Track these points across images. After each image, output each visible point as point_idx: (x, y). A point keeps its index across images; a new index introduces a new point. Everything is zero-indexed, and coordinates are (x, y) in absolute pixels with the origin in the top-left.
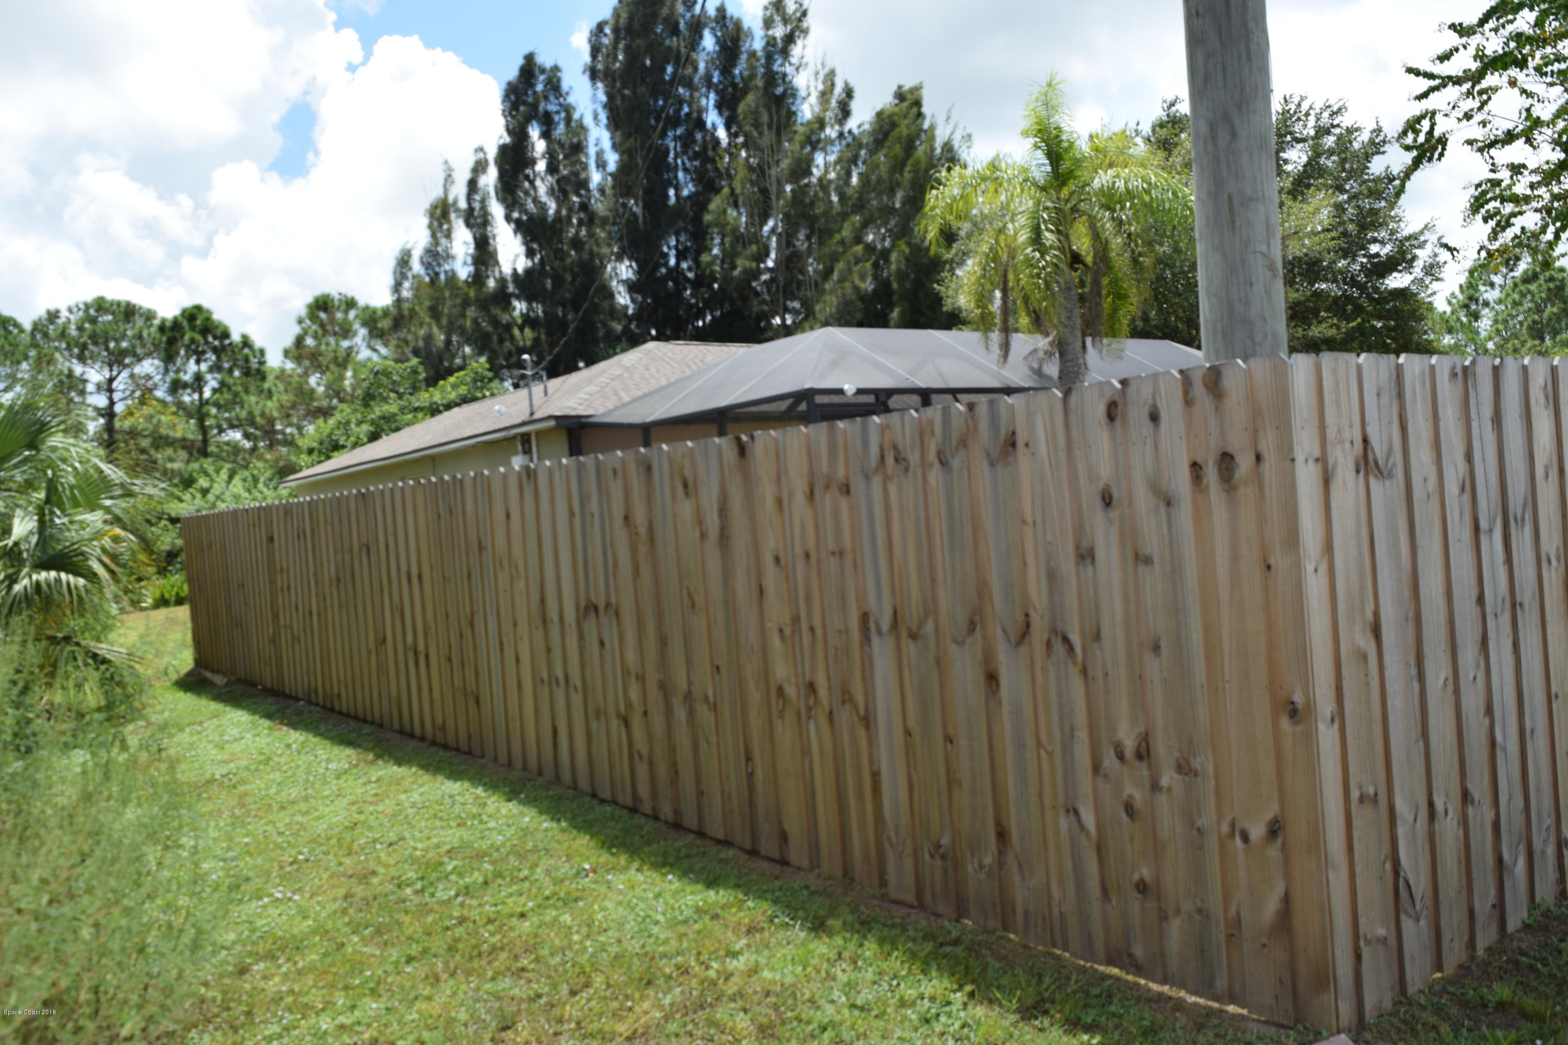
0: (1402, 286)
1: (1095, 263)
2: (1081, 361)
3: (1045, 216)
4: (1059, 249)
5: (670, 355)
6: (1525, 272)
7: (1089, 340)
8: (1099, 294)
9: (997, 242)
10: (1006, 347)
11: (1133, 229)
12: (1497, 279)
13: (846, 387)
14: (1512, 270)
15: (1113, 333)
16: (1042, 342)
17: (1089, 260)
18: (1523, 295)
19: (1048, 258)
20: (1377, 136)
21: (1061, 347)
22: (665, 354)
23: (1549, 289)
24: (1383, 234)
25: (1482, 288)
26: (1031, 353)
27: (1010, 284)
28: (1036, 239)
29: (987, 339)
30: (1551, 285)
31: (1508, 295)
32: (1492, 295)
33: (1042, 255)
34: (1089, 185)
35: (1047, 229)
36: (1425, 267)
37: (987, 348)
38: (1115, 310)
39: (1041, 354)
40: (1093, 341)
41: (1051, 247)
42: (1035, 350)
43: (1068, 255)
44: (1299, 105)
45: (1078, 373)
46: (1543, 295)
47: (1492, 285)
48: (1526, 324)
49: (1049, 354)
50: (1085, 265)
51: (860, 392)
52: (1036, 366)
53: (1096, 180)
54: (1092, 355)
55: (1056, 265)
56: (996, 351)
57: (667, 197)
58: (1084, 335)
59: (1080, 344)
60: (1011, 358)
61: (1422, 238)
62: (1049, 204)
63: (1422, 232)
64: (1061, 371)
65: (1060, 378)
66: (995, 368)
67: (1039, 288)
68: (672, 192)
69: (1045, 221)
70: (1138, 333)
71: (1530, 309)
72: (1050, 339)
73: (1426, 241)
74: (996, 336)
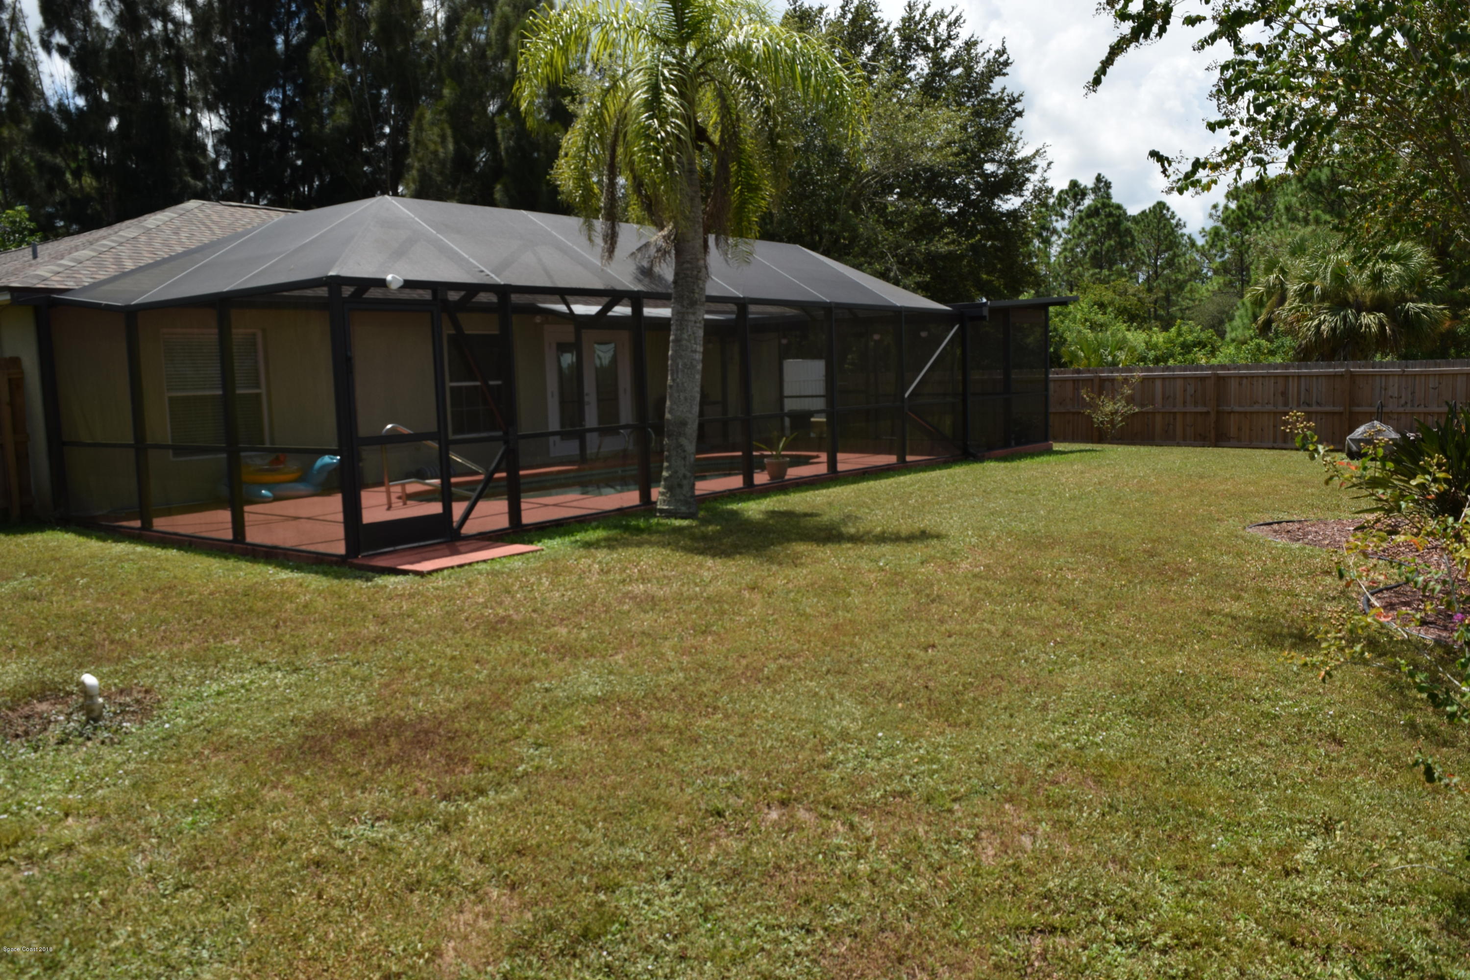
0: (1012, 208)
1: (722, 139)
2: (701, 262)
3: (666, 72)
4: (682, 118)
5: (215, 218)
6: (1089, 207)
7: (712, 238)
8: (727, 180)
9: (603, 104)
10: (611, 239)
11: (772, 102)
12: (1067, 212)
13: (389, 277)
14: (1079, 204)
15: (741, 233)
16: (656, 236)
17: (716, 138)
18: (1088, 228)
19: (669, 128)
20: (1001, 56)
21: (679, 243)
22: (208, 216)
23: (1109, 223)
24: (999, 155)
25: (1054, 218)
26: (639, 249)
27: (618, 159)
28: (654, 103)
29: (590, 228)
30: (1111, 220)
31: (1075, 227)
32: (1060, 225)
33: (661, 125)
34: (719, 41)
35: (669, 91)
36: (1034, 191)
37: (590, 239)
38: (743, 203)
39: (653, 250)
40: (717, 239)
41: (674, 114)
42: (647, 245)
43: (693, 128)
44: (923, 13)
45: (697, 278)
46: (1104, 229)
47: (1063, 216)
48: (1089, 254)
49: (663, 253)
50: (711, 143)
51: (409, 284)
52: (645, 264)
53: (730, 37)
54: (714, 257)
55: (678, 138)
56: (599, 241)
57: (275, 43)
58: (707, 231)
59: (701, 241)
60: (618, 252)
61: (1033, 163)
62: (670, 59)
63: (1034, 156)
64: (677, 274)
65: (675, 282)
66: (598, 263)
67: (656, 167)
68: (280, 40)
69: (665, 79)
70: (768, 235)
71: (1092, 241)
72: (665, 232)
73: (1035, 167)
74: (599, 224)
